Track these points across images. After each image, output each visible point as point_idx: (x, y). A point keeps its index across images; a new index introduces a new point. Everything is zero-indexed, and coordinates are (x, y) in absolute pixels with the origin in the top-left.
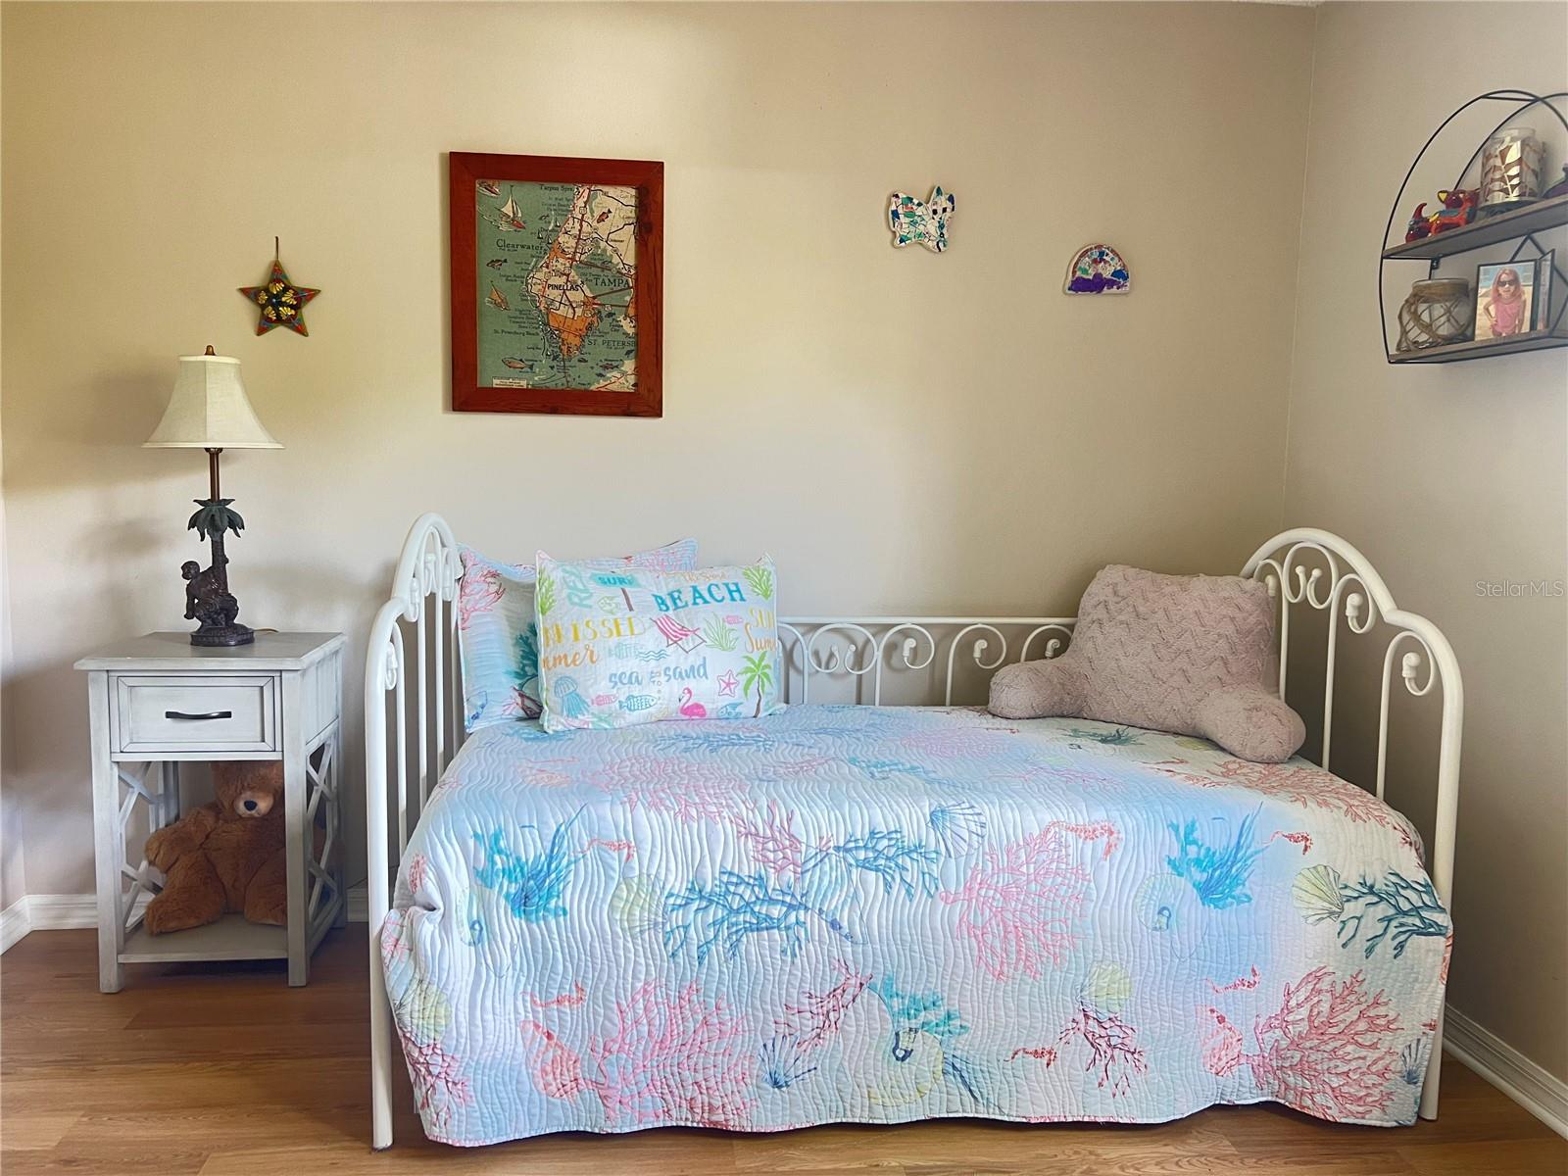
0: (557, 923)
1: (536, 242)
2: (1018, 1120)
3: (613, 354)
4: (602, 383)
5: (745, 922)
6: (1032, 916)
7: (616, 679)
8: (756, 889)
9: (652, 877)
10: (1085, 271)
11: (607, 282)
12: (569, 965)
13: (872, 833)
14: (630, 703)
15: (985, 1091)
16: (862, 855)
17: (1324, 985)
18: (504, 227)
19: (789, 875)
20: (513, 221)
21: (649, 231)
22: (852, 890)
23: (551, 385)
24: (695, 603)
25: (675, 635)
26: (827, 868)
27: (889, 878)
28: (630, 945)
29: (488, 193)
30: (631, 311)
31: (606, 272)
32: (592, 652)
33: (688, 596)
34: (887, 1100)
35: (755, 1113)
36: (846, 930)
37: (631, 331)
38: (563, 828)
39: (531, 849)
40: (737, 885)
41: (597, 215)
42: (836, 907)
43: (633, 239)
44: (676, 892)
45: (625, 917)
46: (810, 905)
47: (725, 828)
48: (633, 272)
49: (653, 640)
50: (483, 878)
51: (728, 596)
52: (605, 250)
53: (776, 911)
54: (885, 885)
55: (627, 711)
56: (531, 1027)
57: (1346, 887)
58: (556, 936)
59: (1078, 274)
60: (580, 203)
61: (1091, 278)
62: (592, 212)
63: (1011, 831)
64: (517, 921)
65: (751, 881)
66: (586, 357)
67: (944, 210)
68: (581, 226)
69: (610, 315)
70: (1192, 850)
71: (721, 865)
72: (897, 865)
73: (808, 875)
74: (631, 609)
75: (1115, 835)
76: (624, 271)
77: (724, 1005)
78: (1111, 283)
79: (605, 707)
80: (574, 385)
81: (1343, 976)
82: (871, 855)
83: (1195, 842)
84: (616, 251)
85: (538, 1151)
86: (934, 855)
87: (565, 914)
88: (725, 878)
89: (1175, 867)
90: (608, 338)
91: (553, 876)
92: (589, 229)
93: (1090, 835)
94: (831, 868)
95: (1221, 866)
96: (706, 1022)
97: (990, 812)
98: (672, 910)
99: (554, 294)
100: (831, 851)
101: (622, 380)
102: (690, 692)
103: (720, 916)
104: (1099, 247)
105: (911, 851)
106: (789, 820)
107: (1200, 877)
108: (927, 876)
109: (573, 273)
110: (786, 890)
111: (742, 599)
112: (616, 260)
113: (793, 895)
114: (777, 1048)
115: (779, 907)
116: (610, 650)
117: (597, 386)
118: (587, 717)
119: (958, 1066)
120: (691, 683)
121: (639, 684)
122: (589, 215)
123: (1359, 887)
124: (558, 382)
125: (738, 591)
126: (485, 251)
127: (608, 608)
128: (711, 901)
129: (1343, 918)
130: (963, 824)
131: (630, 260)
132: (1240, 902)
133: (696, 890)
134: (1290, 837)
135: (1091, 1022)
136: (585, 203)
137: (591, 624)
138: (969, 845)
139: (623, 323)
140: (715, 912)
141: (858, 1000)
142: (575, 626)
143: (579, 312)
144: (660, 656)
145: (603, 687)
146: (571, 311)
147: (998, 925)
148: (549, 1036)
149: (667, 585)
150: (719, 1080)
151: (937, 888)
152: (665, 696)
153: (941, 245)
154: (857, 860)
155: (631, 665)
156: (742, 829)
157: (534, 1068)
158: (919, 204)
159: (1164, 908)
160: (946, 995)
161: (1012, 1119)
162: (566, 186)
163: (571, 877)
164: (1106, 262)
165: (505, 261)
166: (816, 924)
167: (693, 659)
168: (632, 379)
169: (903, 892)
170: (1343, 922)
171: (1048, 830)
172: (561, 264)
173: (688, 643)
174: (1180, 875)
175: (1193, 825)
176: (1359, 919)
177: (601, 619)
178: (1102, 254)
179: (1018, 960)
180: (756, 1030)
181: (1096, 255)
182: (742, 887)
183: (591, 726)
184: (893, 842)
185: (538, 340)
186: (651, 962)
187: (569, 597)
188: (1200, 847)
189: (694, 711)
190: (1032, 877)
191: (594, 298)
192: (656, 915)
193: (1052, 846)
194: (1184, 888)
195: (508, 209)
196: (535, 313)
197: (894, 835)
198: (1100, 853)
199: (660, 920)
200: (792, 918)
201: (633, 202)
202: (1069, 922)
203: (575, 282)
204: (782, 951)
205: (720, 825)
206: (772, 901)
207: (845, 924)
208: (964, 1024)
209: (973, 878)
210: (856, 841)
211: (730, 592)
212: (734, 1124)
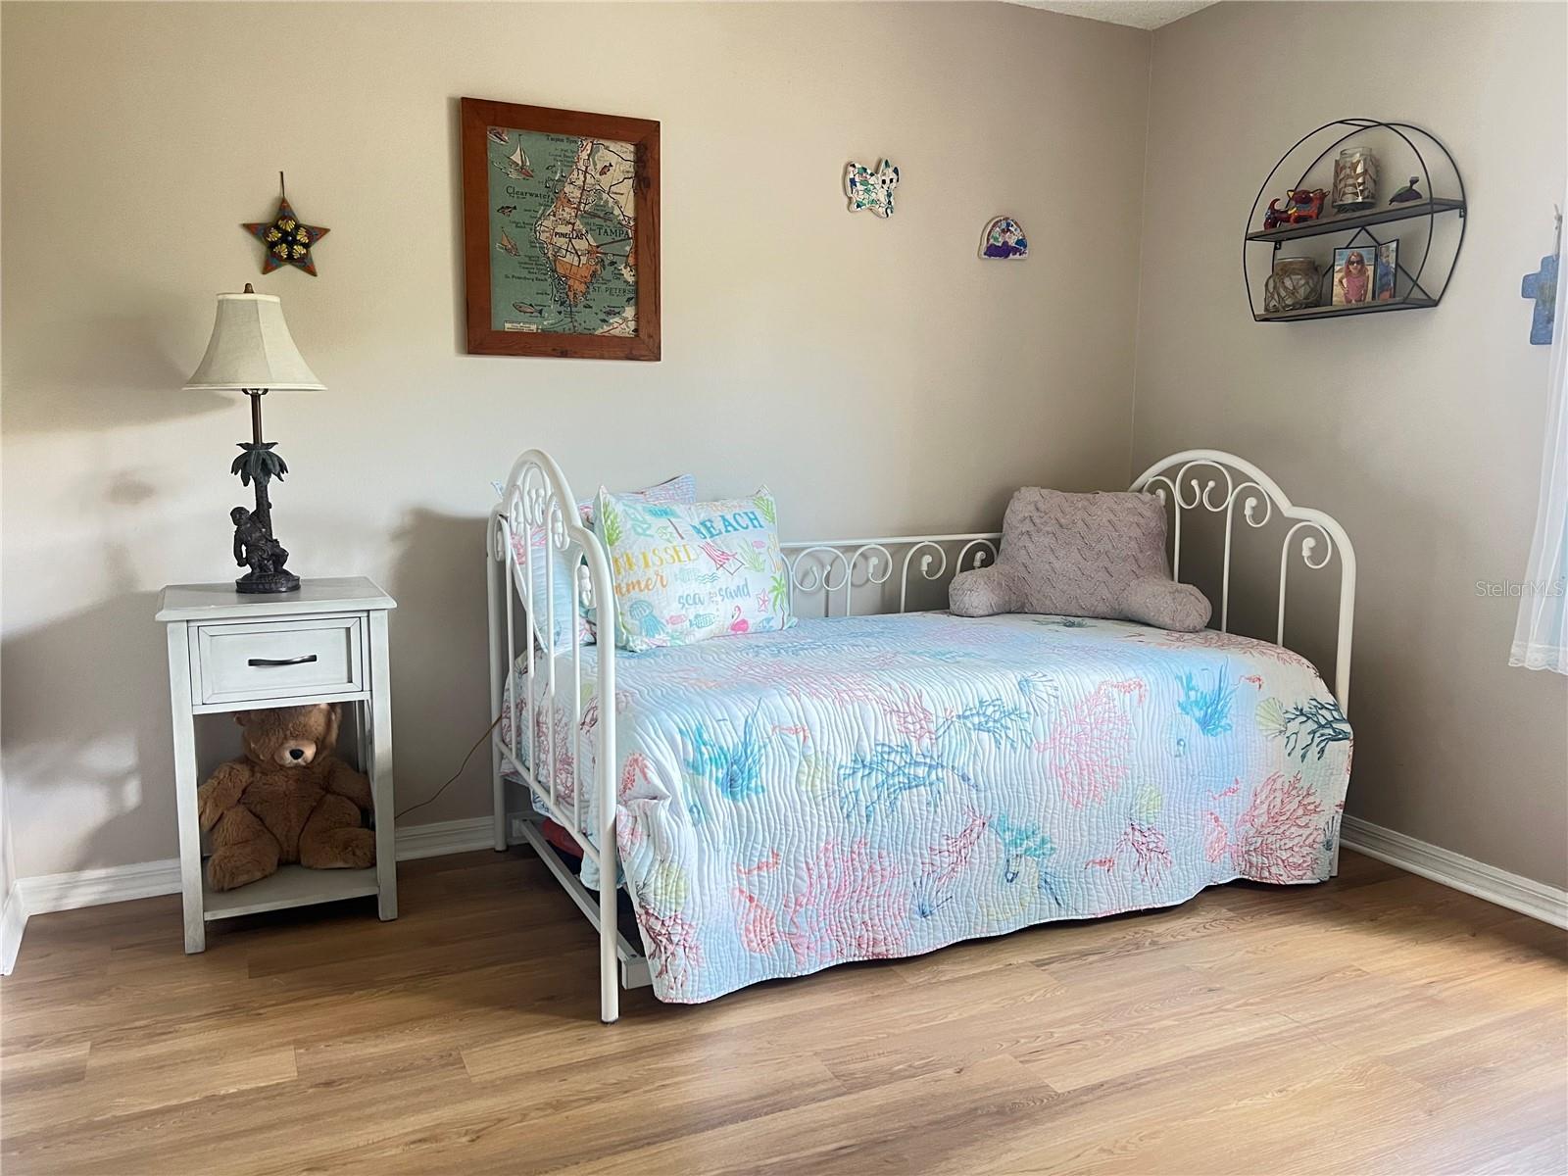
0: (758, 799)
1: (544, 191)
2: (1089, 917)
3: (616, 301)
4: (606, 328)
5: (899, 782)
6: (1098, 756)
7: (684, 601)
8: (904, 755)
9: (825, 753)
10: (996, 239)
11: (609, 231)
12: (767, 834)
13: (981, 702)
14: (698, 621)
15: (1065, 898)
16: (976, 720)
17: (1278, 785)
18: (514, 175)
19: (926, 741)
20: (522, 169)
21: (648, 186)
22: (973, 749)
23: (560, 329)
24: (727, 531)
25: (721, 559)
26: (953, 733)
27: (997, 736)
28: (815, 811)
29: (498, 141)
30: (631, 261)
31: (608, 223)
32: (662, 577)
33: (719, 525)
34: (1000, 916)
35: (909, 941)
36: (972, 782)
37: (631, 280)
38: (750, 720)
39: (729, 739)
40: (889, 753)
41: (599, 167)
42: (964, 763)
43: (632, 193)
44: (844, 763)
45: (809, 788)
46: (945, 764)
47: (872, 710)
48: (632, 223)
49: (705, 565)
50: (694, 768)
51: (750, 524)
52: (607, 202)
53: (921, 771)
54: (996, 742)
55: (696, 629)
56: (737, 893)
57: (1287, 712)
58: (757, 810)
59: (992, 241)
60: (584, 155)
61: (1000, 245)
62: (595, 164)
63: (1076, 693)
64: (726, 800)
65: (899, 749)
66: (591, 303)
67: (891, 181)
68: (585, 177)
69: (613, 263)
70: (1192, 694)
71: (875, 739)
72: (1002, 725)
73: (940, 740)
74: (682, 538)
75: (1143, 688)
76: (624, 223)
77: (884, 853)
78: (1015, 250)
79: (678, 627)
80: (579, 329)
81: (1289, 777)
82: (983, 719)
83: (1193, 689)
84: (616, 203)
85: (744, 1000)
86: (1026, 716)
87: (763, 791)
88: (879, 748)
89: (1183, 709)
90: (610, 285)
91: (750, 760)
92: (592, 181)
93: (1128, 690)
94: (956, 733)
95: (1212, 704)
96: (871, 870)
97: (1059, 679)
98: (844, 779)
99: (561, 242)
100: (954, 719)
101: (623, 326)
102: (739, 609)
103: (880, 780)
104: (1006, 219)
105: (1010, 714)
106: (920, 697)
107: (1199, 714)
108: (1023, 732)
109: (578, 223)
110: (926, 753)
111: (761, 526)
112: (617, 212)
113: (932, 757)
114: (924, 883)
115: (922, 768)
116: (676, 575)
117: (602, 331)
118: (663, 636)
119: (1048, 880)
120: (739, 601)
121: (702, 604)
122: (591, 167)
123: (1294, 711)
124: (565, 326)
125: (756, 519)
126: (497, 198)
127: (664, 537)
128: (871, 769)
129: (1288, 734)
130: (1042, 688)
131: (630, 212)
132: (1225, 730)
133: (859, 760)
134: (1249, 679)
135: (1136, 833)
136: (589, 155)
137: (656, 552)
138: (1049, 705)
139: (624, 271)
140: (877, 777)
141: (982, 837)
142: (644, 554)
143: (584, 259)
144: (713, 578)
145: (674, 609)
146: (576, 258)
147: (1075, 765)
148: (751, 899)
149: (699, 517)
150: (882, 917)
151: (1031, 740)
152: (721, 614)
153: (889, 211)
154: (974, 725)
155: (693, 588)
156: (886, 708)
157: (740, 929)
158: (872, 175)
159: (1181, 740)
160: (1041, 825)
161: (1085, 917)
162: (572, 138)
163: (763, 759)
164: (1012, 232)
165: (515, 208)
166: (951, 779)
167: (738, 581)
168: (632, 325)
169: (1009, 746)
170: (1288, 737)
171: (1100, 689)
172: (567, 213)
173: (731, 566)
174: (1188, 714)
175: (1190, 674)
176: (1296, 734)
177: (663, 547)
178: (1008, 225)
179: (1089, 790)
180: (908, 872)
181: (1004, 226)
182: (893, 755)
183: (669, 644)
184: (996, 708)
185: (547, 286)
186: (830, 824)
187: (633, 527)
188: (1197, 691)
189: (740, 626)
190: (1094, 726)
191: (598, 247)
192: (833, 784)
193: (1104, 700)
194: (1190, 726)
195: (516, 158)
196: (543, 260)
197: (996, 703)
198: (1135, 703)
199: (836, 788)
200: (933, 776)
201: (631, 157)
202: (1122, 757)
203: (580, 231)
204: (928, 804)
205: (869, 706)
206: (917, 764)
207: (971, 776)
208: (1053, 846)
209: (1055, 729)
210: (971, 709)
211: (751, 520)
212: (894, 953)
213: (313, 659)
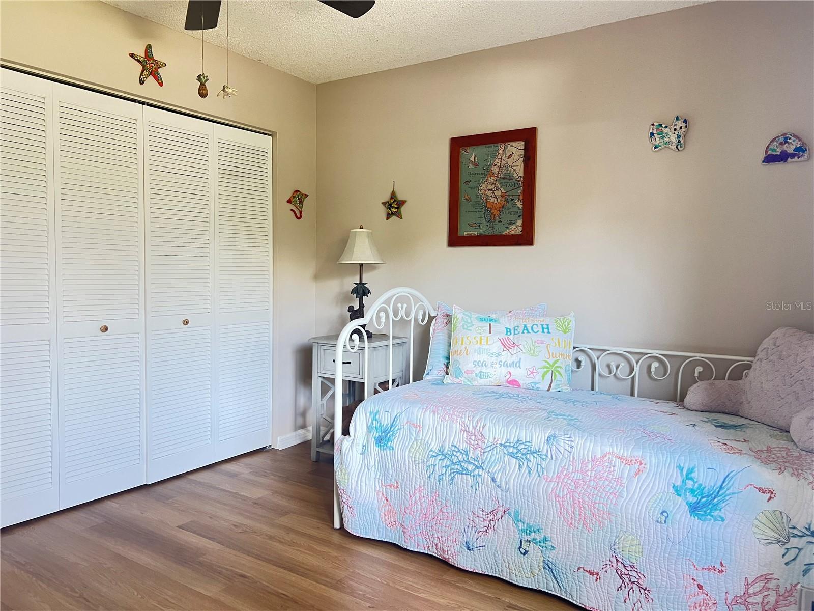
0: (390, 453)
1: (483, 171)
2: (580, 605)
3: (513, 218)
4: (508, 231)
5: (457, 469)
6: (589, 498)
7: (477, 363)
8: (464, 455)
9: (426, 442)
10: (775, 151)
11: (511, 184)
12: (393, 471)
13: (518, 441)
14: (480, 375)
15: (564, 584)
16: (511, 450)
17: (772, 585)
18: (471, 167)
19: (478, 452)
20: (475, 164)
21: (529, 159)
22: (504, 465)
23: (487, 233)
24: (523, 333)
25: (507, 346)
26: (495, 453)
27: (521, 464)
28: (414, 468)
29: (465, 153)
30: (521, 197)
31: (511, 181)
32: (467, 350)
33: (521, 329)
34: (517, 572)
35: (459, 559)
36: (498, 483)
37: (521, 206)
38: (398, 415)
39: (386, 420)
40: (457, 452)
41: (507, 156)
42: (495, 472)
43: (523, 165)
44: (434, 450)
45: (413, 456)
46: (485, 468)
47: (457, 427)
48: (522, 179)
49: (496, 347)
50: (369, 428)
51: (541, 330)
52: (511, 171)
53: (470, 467)
54: (519, 466)
55: (479, 378)
56: (381, 495)
57: (794, 528)
58: (389, 458)
59: (770, 152)
60: (501, 151)
61: (779, 153)
62: (506, 154)
63: (586, 453)
64: (377, 448)
65: (463, 452)
66: (501, 220)
67: (681, 128)
68: (501, 161)
69: (512, 200)
70: (690, 484)
71: (452, 442)
72: (526, 458)
73: (486, 454)
74: (490, 332)
75: (643, 466)
76: (518, 180)
77: (448, 505)
78: (792, 156)
79: (469, 375)
80: (496, 233)
81: (785, 584)
82: (515, 451)
83: (692, 479)
84: (515, 171)
85: (381, 547)
86: (545, 457)
87: (393, 449)
88: (453, 448)
89: (677, 491)
90: (510, 210)
91: (391, 433)
92: (504, 163)
93: (629, 463)
94: (496, 453)
95: (708, 496)
96: (441, 511)
97: (578, 442)
98: (431, 457)
99: (489, 193)
100: (498, 445)
101: (516, 229)
102: (510, 373)
103: (448, 464)
104: (784, 134)
105: (534, 453)
106: (483, 428)
107: (692, 500)
108: (539, 466)
109: (497, 183)
110: (476, 458)
111: (549, 332)
112: (515, 175)
113: (478, 462)
114: (469, 531)
115: (472, 466)
116: (475, 350)
117: (506, 232)
118: (463, 379)
119: (550, 566)
120: (511, 370)
121: (486, 367)
122: (504, 156)
123: (804, 530)
124: (490, 232)
125: (548, 328)
126: (463, 177)
127: (479, 331)
128: (446, 457)
129: (788, 546)
130: (562, 444)
131: (521, 174)
132: (716, 520)
133: (441, 451)
134: (760, 489)
135: (619, 564)
136: (503, 151)
137: (469, 338)
138: (563, 456)
139: (517, 203)
140: (446, 462)
141: (503, 518)
142: (462, 338)
143: (499, 200)
144: (498, 355)
145: (470, 366)
146: (496, 200)
147: (570, 498)
148: (387, 500)
149: (514, 324)
150: (446, 539)
151: (543, 473)
152: (497, 374)
153: (679, 147)
154: (508, 452)
155: (483, 358)
156: (463, 428)
157: (381, 512)
158: (666, 127)
159: (664, 512)
160: (544, 528)
161: (578, 604)
162: (496, 145)
163: (398, 435)
164: (789, 143)
165: (471, 181)
166: (487, 478)
167: (514, 358)
168: (520, 229)
169: (527, 471)
170: (787, 549)
171: (605, 456)
172: (492, 179)
173: (514, 350)
174: (679, 495)
175: (693, 469)
176: (800, 550)
177: (474, 336)
178: (786, 139)
179: (580, 519)
180: (461, 520)
181: (782, 140)
182: (459, 454)
183: (462, 383)
184: (527, 446)
185: (482, 214)
186: (421, 478)
187: (463, 326)
188: (695, 483)
189: (514, 383)
190: (592, 478)
191: (505, 193)
192: (425, 458)
193: (607, 464)
194: (679, 507)
195: (472, 159)
196: (481, 202)
197: (527, 444)
198: (632, 473)
199: (426, 460)
200: (476, 472)
201: (523, 148)
202: (608, 506)
203: (498, 187)
204: (471, 486)
205: (455, 425)
206: (470, 463)
207: (498, 480)
208: (553, 545)
209: (562, 472)
210: (510, 443)
211: (543, 328)
212: (452, 561)
213: (349, 363)
